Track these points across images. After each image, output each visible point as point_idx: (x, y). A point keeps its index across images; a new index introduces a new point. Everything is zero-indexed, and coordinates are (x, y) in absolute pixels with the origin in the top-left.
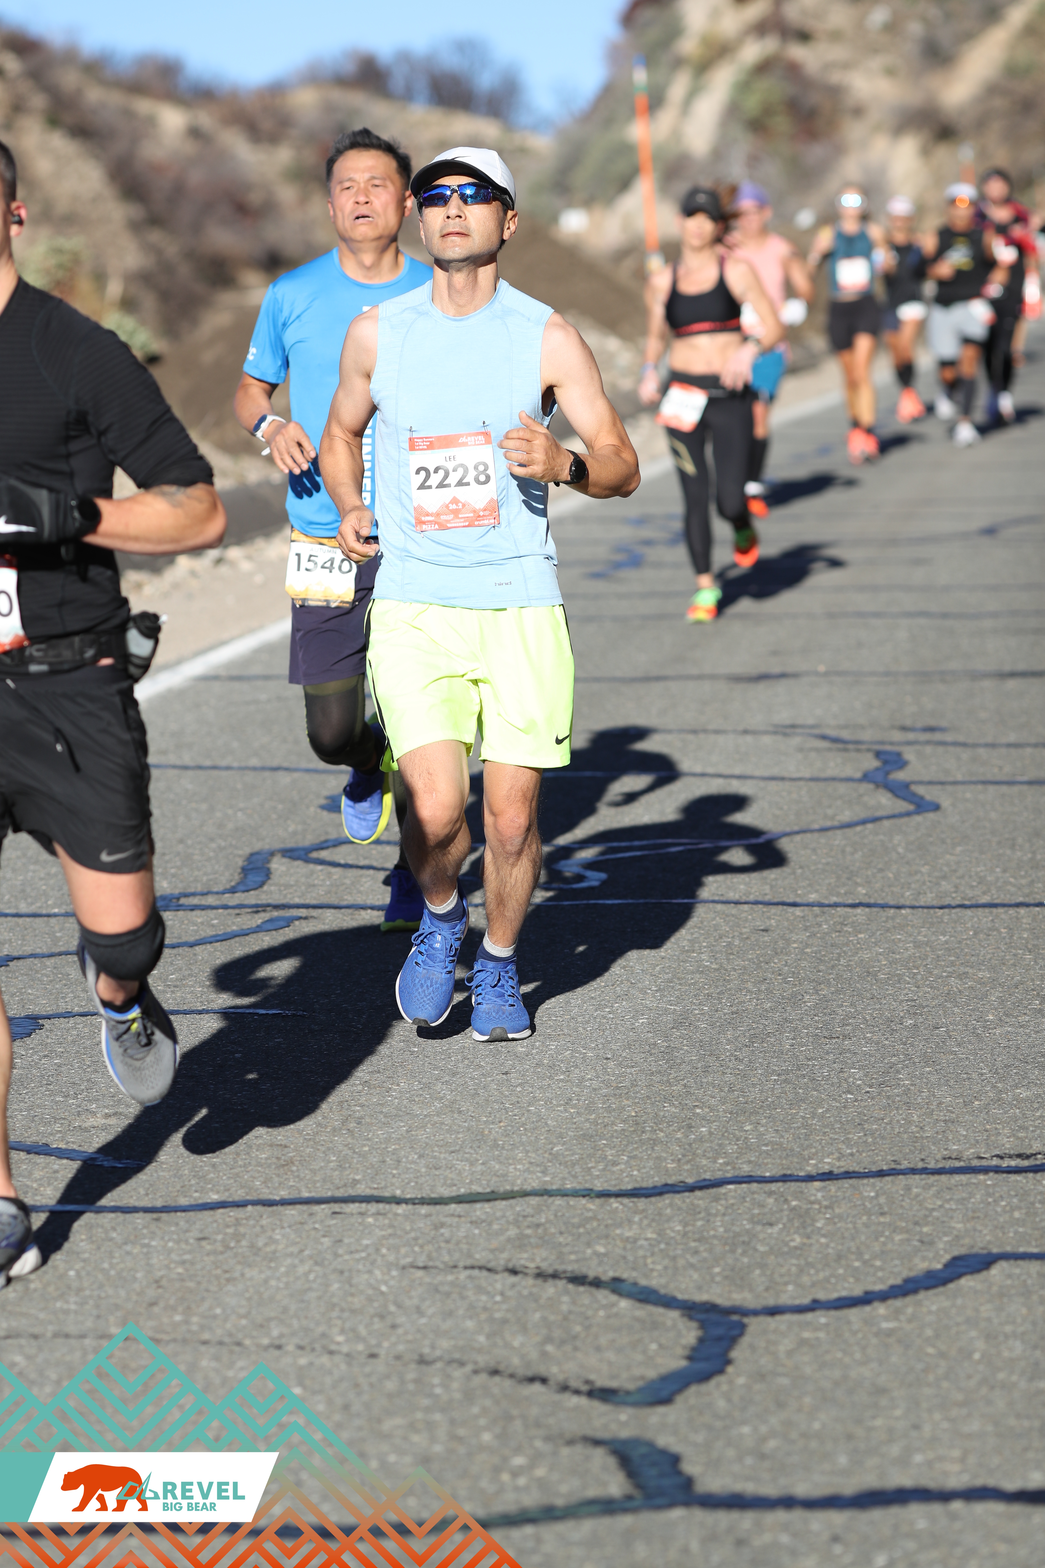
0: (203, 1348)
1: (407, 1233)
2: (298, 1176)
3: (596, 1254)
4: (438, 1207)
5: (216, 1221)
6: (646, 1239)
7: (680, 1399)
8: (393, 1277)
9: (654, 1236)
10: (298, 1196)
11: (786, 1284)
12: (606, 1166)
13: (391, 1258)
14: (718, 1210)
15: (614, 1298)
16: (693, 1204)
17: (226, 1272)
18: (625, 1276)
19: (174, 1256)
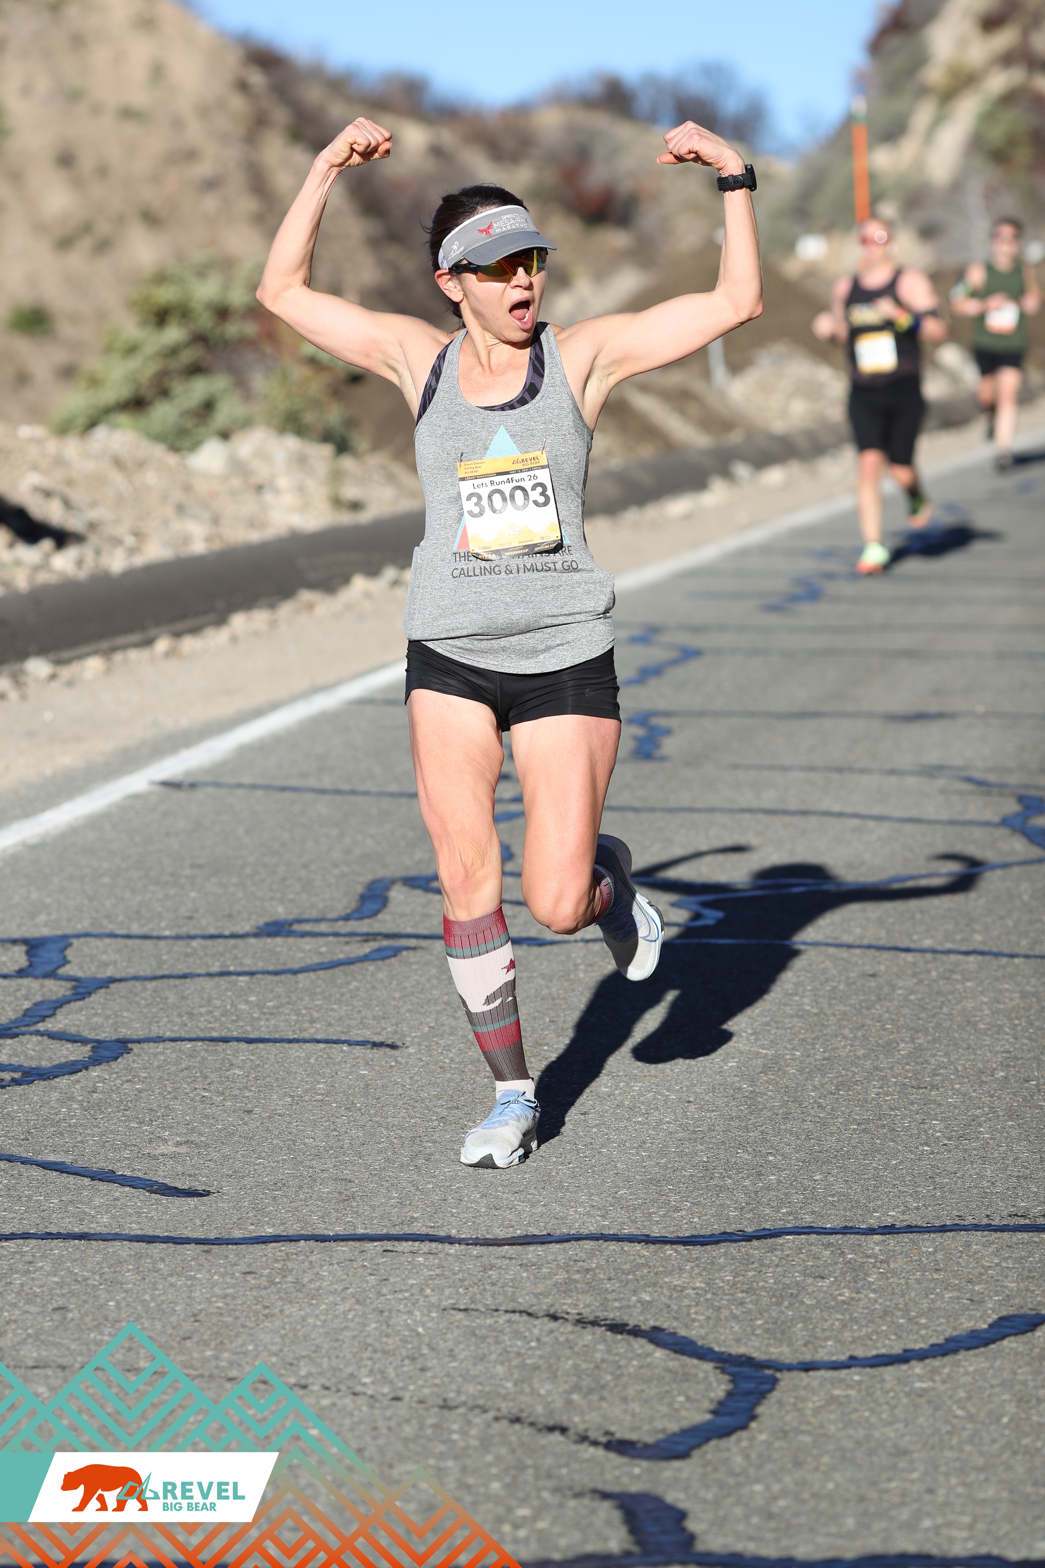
0: (228, 1385)
1: (456, 1274)
2: (357, 1212)
3: (640, 1301)
4: (491, 1248)
5: (266, 1255)
6: (694, 1289)
7: (696, 1453)
8: (433, 1319)
9: (703, 1285)
10: (353, 1232)
11: (826, 1339)
12: (668, 1212)
13: (434, 1300)
14: (771, 1260)
15: (650, 1347)
16: (747, 1254)
17: (266, 1307)
18: (665, 1326)
19: (217, 1290)
